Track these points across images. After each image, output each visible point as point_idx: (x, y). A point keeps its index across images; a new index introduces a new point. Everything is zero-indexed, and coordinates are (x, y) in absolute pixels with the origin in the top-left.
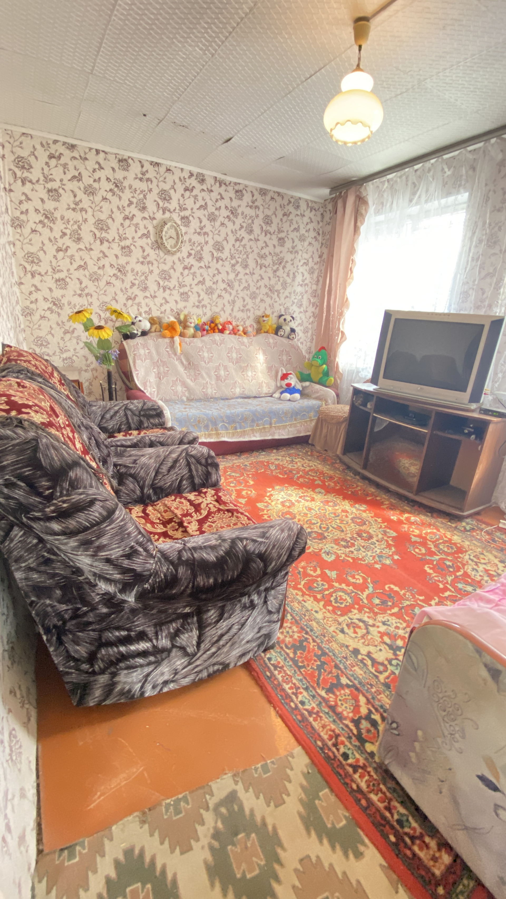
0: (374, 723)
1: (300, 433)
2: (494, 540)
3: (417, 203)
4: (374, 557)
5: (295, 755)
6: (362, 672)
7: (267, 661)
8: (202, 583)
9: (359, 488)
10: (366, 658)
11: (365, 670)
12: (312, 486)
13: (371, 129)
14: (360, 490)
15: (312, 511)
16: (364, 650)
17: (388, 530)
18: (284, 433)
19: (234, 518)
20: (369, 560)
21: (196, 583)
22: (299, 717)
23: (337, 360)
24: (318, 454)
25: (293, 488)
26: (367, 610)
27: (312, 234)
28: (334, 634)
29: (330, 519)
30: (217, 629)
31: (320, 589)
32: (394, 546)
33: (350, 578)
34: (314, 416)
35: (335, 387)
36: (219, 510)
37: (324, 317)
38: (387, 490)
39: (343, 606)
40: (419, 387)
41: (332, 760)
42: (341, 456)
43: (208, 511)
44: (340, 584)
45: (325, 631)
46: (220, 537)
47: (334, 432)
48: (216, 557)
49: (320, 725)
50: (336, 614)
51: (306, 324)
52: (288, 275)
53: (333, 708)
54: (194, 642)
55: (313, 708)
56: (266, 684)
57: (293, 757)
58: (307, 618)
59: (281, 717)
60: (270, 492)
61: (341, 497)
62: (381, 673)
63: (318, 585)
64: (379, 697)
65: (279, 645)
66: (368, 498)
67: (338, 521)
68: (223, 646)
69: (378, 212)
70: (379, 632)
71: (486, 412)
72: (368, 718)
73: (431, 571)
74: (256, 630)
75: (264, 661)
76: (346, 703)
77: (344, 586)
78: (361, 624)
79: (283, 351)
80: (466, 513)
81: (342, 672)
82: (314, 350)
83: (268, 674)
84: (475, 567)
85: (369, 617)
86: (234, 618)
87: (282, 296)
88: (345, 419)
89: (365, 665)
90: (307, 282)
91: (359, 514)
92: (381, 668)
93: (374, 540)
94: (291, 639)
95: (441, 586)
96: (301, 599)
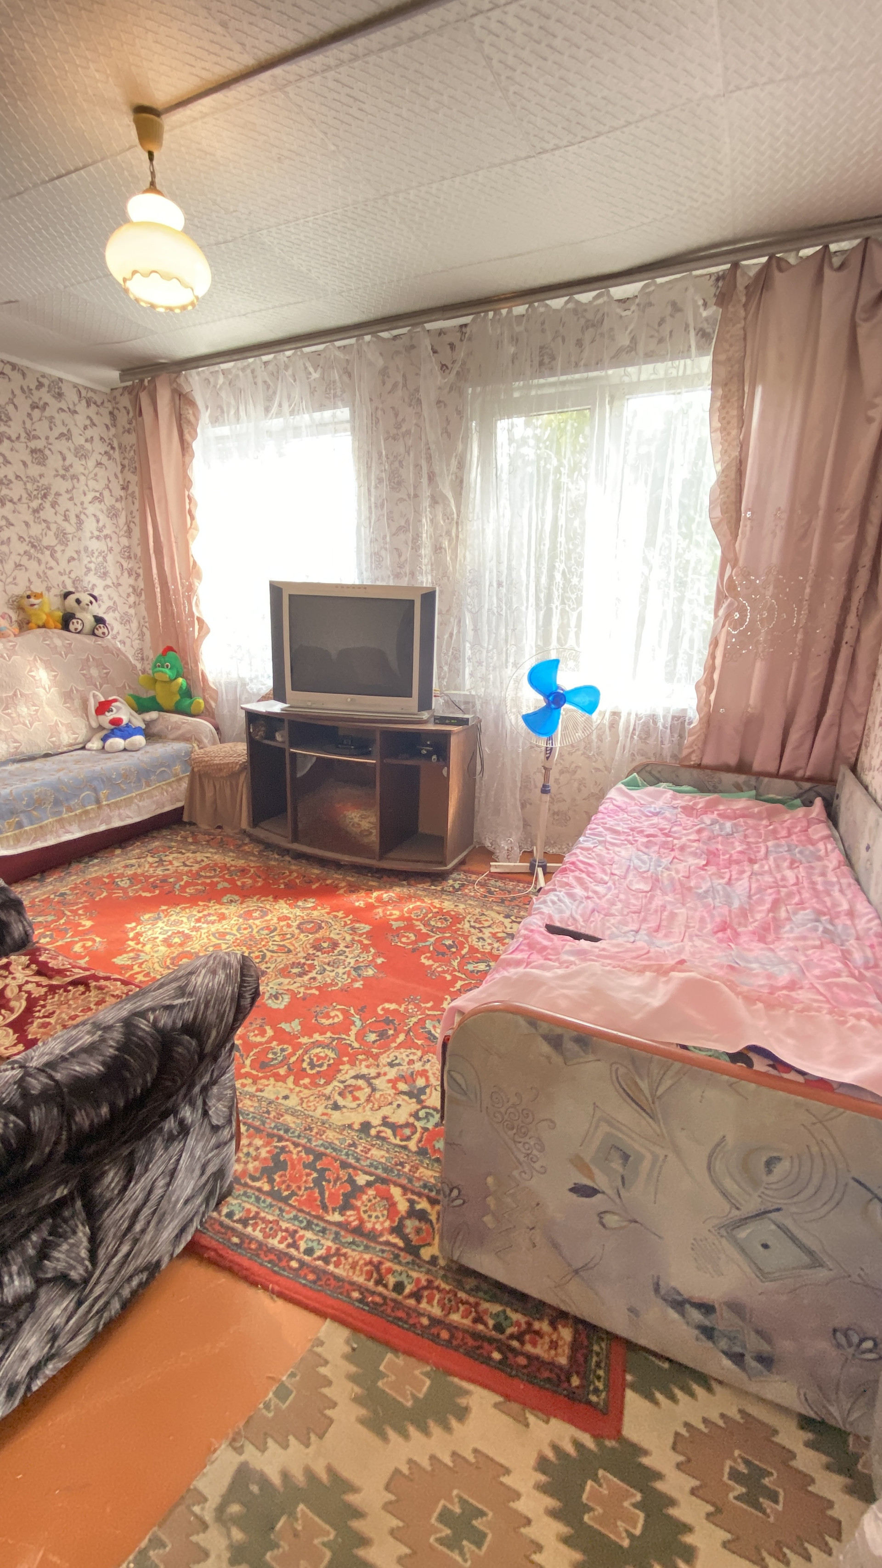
0: (422, 1216)
1: (164, 806)
2: (490, 892)
3: (279, 414)
4: (349, 974)
5: (322, 1339)
6: (383, 1153)
7: (227, 1221)
8: (87, 1123)
9: (295, 874)
10: (382, 1128)
11: (386, 1146)
12: (212, 894)
13: (196, 293)
14: (297, 877)
15: (228, 937)
16: (376, 1120)
17: (357, 925)
18: (131, 815)
19: (93, 993)
20: (343, 980)
21: (74, 1128)
22: (311, 1277)
23: (201, 666)
24: (207, 837)
25: (178, 909)
26: (363, 1057)
27: (102, 448)
28: (325, 1118)
29: (262, 940)
30: (125, 1204)
31: (280, 1059)
32: (372, 945)
33: (323, 1021)
34: (184, 772)
35: (208, 714)
36: (53, 989)
37: (158, 595)
38: (337, 865)
39: (325, 1067)
40: (349, 697)
41: (381, 1305)
42: (248, 829)
43: (28, 999)
44: (311, 1037)
45: (309, 1120)
46: (97, 1026)
47: (228, 791)
48: (104, 1064)
49: (347, 1267)
50: (320, 1085)
51: (123, 608)
52: (66, 519)
53: (358, 1231)
54: (84, 1253)
55: (329, 1248)
56: (237, 1259)
57: (321, 1343)
58: (273, 1114)
59: (281, 1295)
60: (133, 929)
61: (270, 898)
62: (408, 1138)
63: (275, 1053)
64: (417, 1175)
65: (240, 1184)
66: (314, 887)
67: (277, 938)
68: (143, 1231)
69: (215, 421)
70: (389, 1081)
71: (442, 720)
72: (413, 1213)
73: (430, 962)
74: (197, 1172)
75: (221, 1224)
76: (375, 1211)
77: (317, 1037)
78: (361, 1082)
79: (88, 660)
80: (450, 866)
81: (355, 1168)
82: (150, 654)
83: (235, 1240)
84: (480, 935)
85: (368, 1067)
86: (155, 1168)
87: (63, 559)
88: (243, 767)
89: (384, 1139)
90: (106, 531)
91: (308, 915)
92: (407, 1132)
93: (342, 947)
94: (257, 1163)
95: (449, 977)
96: (252, 1089)
